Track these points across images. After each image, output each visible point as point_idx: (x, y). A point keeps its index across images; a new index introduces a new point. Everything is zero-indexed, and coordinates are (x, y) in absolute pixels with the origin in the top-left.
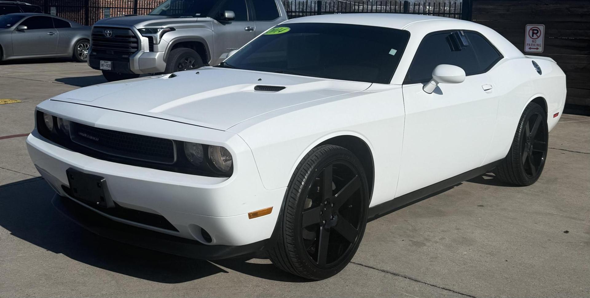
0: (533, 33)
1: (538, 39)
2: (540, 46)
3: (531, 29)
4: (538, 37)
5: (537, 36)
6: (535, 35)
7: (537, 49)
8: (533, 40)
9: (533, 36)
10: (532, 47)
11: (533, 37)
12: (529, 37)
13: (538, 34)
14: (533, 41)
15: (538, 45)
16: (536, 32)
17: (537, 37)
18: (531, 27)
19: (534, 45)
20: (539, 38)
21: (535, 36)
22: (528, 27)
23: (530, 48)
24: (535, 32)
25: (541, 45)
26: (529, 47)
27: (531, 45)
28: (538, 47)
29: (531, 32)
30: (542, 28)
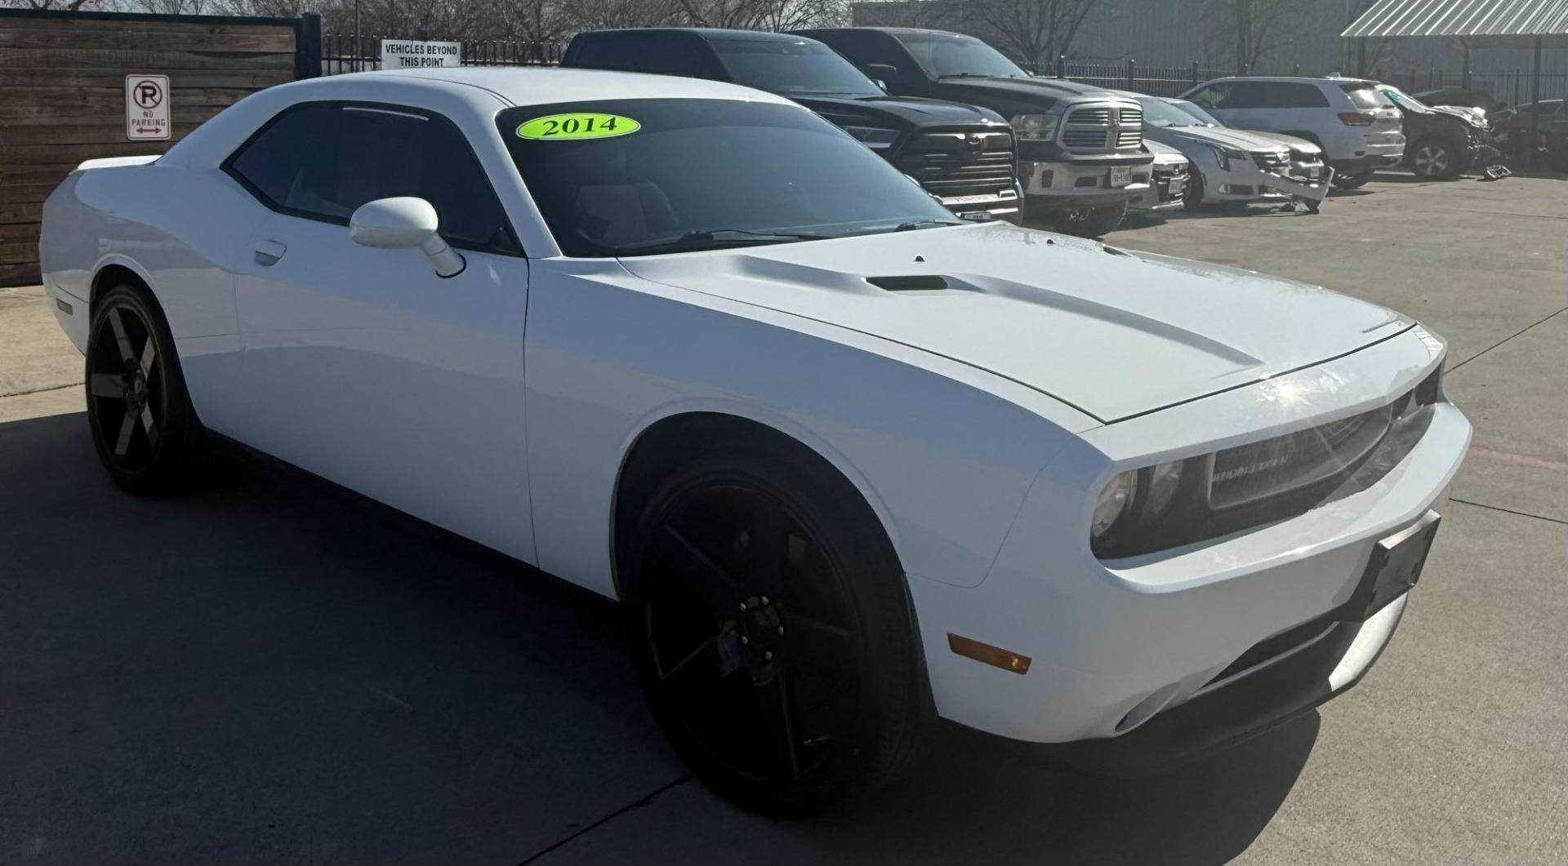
0: (145, 95)
1: (156, 108)
2: (163, 125)
3: (138, 86)
4: (157, 104)
5: (154, 101)
6: (148, 99)
7: (157, 131)
8: (146, 110)
9: (144, 102)
10: (144, 127)
11: (144, 105)
12: (135, 103)
13: (157, 98)
14: (145, 114)
15: (157, 122)
16: (150, 92)
17: (153, 104)
18: (138, 82)
19: (149, 122)
20: (160, 105)
21: (149, 101)
22: (132, 82)
23: (141, 131)
24: (148, 92)
25: (166, 121)
26: (139, 127)
27: (141, 122)
28: (159, 127)
29: (139, 92)
30: (162, 82)
